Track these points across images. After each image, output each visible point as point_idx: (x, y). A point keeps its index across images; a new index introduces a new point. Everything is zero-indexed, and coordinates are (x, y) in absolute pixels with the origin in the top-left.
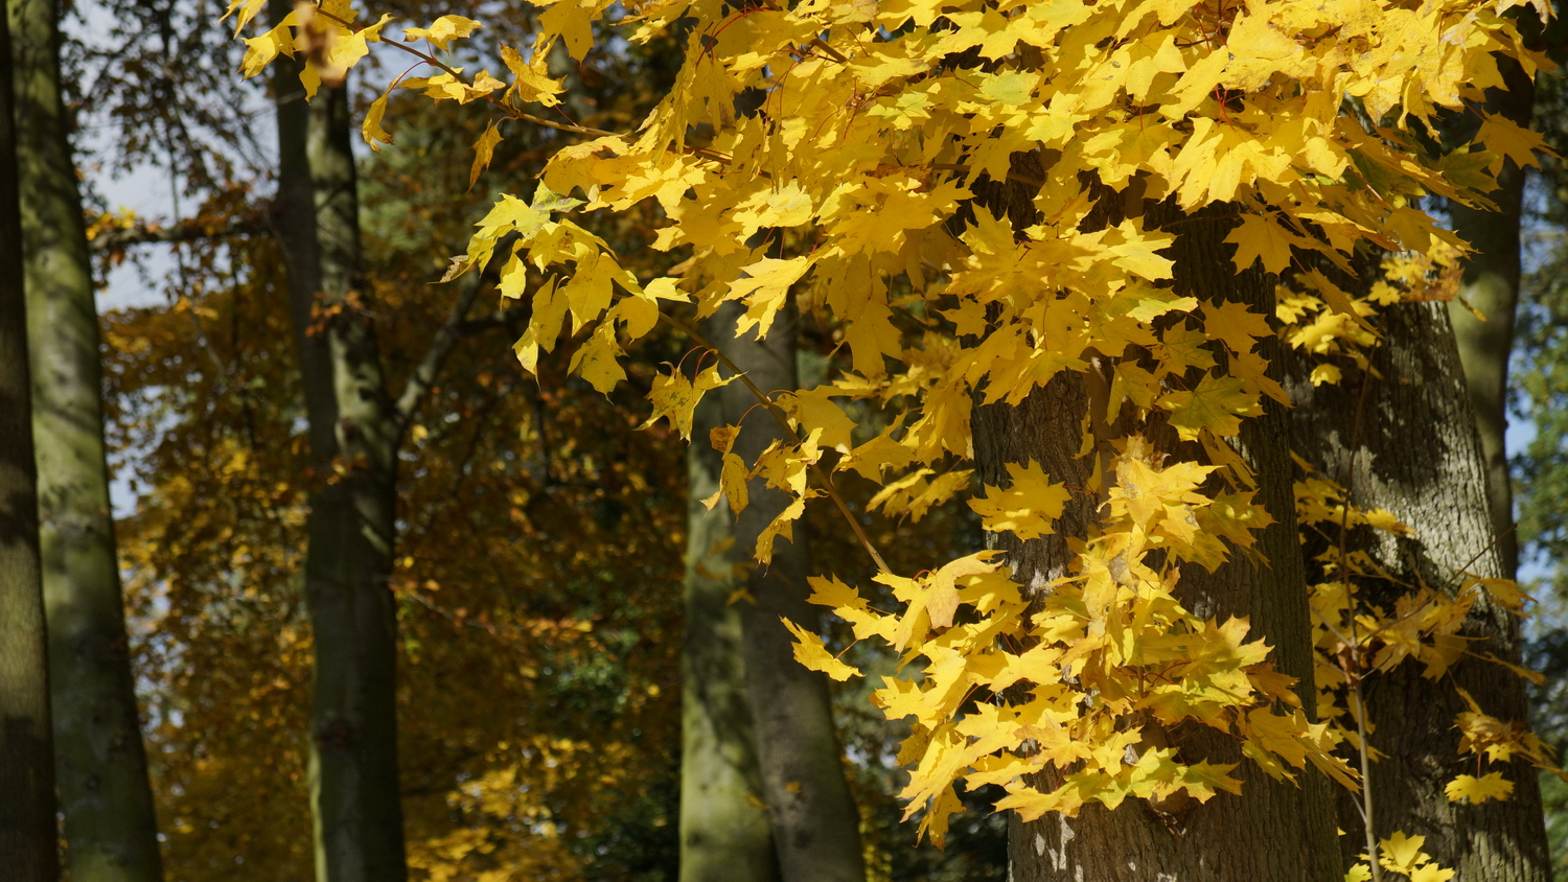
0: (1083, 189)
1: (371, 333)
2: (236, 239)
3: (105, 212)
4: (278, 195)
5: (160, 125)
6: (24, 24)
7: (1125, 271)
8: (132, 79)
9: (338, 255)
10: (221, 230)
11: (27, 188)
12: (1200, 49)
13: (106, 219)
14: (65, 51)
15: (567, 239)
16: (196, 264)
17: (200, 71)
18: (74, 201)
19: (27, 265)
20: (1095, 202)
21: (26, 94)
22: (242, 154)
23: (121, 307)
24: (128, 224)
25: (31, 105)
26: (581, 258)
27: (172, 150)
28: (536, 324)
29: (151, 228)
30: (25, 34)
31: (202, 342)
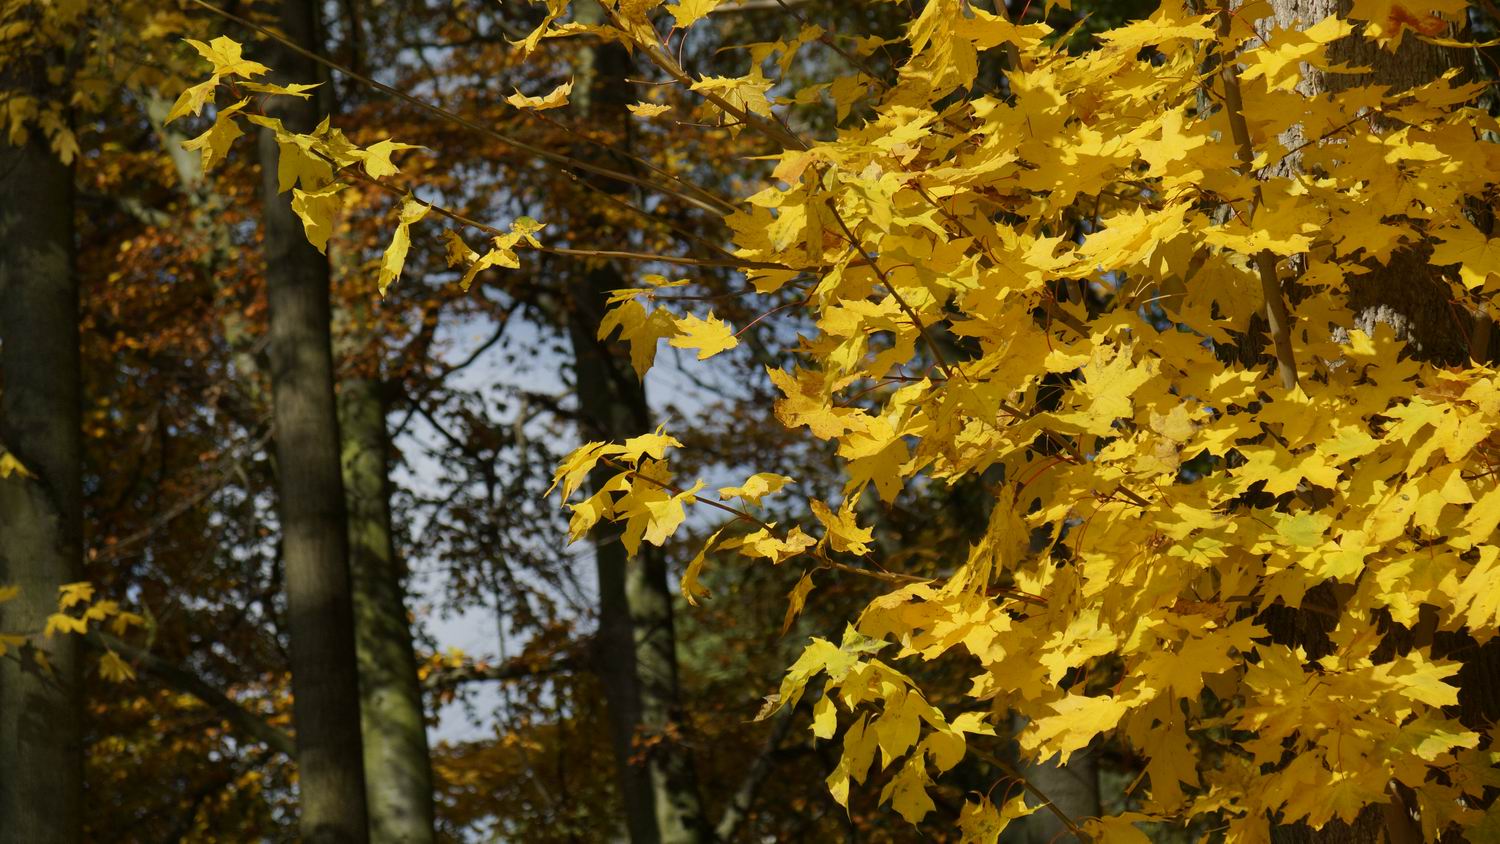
0: (1372, 623)
1: (690, 762)
2: (559, 676)
3: (435, 652)
4: (598, 633)
5: (487, 566)
6: (357, 476)
7: (1411, 700)
8: (459, 525)
9: (657, 689)
10: (546, 667)
11: (364, 631)
12: (1486, 481)
13: (437, 659)
14: (395, 500)
15: (876, 678)
16: (523, 700)
17: (523, 517)
18: (406, 642)
19: (363, 705)
20: (1383, 635)
21: (359, 543)
22: (564, 594)
23: (452, 742)
24: (457, 663)
25: (365, 553)
26: (889, 697)
27: (498, 592)
28: (848, 759)
29: (479, 667)
30: (358, 487)
31: (530, 774)
